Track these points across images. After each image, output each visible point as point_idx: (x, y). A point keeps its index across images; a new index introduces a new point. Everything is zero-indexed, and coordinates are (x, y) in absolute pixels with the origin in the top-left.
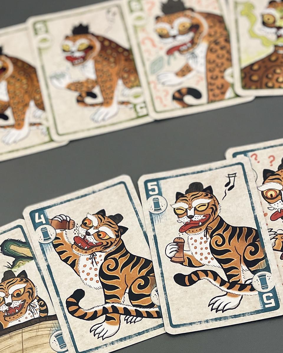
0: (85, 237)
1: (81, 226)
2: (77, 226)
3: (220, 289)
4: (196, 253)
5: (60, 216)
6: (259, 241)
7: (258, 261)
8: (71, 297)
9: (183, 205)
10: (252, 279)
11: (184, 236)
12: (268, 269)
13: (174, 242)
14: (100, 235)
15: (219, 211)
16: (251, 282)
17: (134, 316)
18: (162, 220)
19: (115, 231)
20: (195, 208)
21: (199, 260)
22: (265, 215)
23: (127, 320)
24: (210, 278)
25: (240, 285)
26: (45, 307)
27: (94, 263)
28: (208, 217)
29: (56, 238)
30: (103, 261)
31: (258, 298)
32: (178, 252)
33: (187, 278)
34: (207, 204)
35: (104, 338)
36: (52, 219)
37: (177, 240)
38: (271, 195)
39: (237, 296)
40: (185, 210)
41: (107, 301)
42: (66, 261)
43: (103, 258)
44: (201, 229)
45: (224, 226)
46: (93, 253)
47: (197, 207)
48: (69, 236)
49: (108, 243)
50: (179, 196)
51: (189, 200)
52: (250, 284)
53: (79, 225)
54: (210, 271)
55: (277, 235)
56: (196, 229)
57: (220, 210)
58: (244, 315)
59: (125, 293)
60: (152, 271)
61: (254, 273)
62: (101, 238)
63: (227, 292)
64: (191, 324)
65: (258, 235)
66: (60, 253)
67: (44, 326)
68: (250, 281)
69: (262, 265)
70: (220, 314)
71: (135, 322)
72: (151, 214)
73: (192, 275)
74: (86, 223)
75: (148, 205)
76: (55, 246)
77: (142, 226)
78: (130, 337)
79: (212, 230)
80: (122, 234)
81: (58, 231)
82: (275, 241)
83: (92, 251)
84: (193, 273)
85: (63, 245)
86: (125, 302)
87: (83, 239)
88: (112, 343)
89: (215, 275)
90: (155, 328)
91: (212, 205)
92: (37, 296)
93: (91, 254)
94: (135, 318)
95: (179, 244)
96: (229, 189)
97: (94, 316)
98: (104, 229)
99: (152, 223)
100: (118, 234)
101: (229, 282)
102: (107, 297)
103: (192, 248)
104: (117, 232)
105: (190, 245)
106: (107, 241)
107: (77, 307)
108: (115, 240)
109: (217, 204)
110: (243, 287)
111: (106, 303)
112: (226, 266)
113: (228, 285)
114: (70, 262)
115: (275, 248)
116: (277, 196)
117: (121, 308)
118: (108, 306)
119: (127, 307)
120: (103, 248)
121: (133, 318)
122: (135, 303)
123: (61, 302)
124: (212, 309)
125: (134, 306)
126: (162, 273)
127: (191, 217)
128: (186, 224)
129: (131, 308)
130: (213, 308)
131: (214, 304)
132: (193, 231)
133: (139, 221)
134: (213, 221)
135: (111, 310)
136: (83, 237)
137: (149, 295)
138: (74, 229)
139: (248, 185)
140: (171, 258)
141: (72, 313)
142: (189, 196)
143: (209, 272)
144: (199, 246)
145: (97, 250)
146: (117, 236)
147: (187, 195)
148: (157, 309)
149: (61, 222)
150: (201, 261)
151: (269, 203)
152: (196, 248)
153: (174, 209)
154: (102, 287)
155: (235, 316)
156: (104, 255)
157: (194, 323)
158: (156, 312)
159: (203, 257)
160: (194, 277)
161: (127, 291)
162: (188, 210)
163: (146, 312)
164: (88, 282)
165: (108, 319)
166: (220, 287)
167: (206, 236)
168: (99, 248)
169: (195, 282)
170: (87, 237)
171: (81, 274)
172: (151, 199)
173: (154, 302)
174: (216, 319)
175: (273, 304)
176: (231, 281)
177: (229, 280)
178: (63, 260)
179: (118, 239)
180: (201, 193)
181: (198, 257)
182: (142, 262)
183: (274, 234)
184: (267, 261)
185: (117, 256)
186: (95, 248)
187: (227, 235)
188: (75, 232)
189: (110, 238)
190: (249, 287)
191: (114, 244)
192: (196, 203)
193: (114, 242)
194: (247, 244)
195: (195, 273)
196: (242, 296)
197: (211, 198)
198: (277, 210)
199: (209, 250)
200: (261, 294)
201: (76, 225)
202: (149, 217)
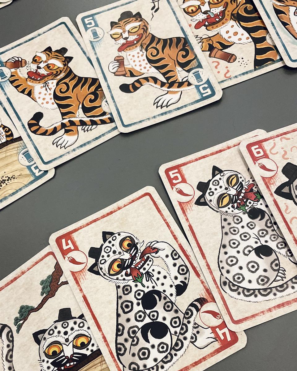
0: (37, 70)
1: (32, 62)
2: (29, 63)
3: (161, 89)
4: (136, 65)
5: (12, 58)
6: (188, 46)
7: (190, 62)
8: (32, 119)
9: (118, 31)
10: (187, 76)
11: (123, 54)
12: (200, 66)
13: (115, 60)
14: (50, 67)
15: (149, 30)
16: (188, 79)
17: (89, 125)
18: (102, 45)
19: (62, 61)
20: (128, 31)
21: (139, 70)
22: (190, 26)
23: (84, 129)
24: (151, 82)
25: (178, 84)
26: (10, 132)
27: (48, 90)
28: (141, 36)
29: (12, 76)
30: (55, 86)
31: (195, 90)
32: (120, 67)
33: (131, 86)
34: (138, 27)
35: (66, 147)
36: (6, 62)
37: (117, 58)
38: (192, 10)
39: (177, 92)
40: (120, 34)
41: (63, 117)
42: (23, 92)
43: (55, 84)
44: (136, 47)
45: (156, 40)
46: (45, 82)
47: (130, 30)
48: (23, 73)
49: (57, 72)
50: (113, 24)
51: (122, 26)
52: (187, 81)
53: (30, 62)
54: (151, 77)
55: (202, 40)
56: (132, 47)
57: (151, 28)
58: (185, 106)
59: (79, 108)
60: (100, 86)
61: (188, 71)
62: (51, 69)
63: (168, 91)
64: (141, 122)
65: (186, 41)
66: (16, 87)
67: (11, 147)
68: (186, 78)
69: (194, 63)
70: (165, 109)
71: (91, 130)
72: (91, 42)
73: (135, 83)
74: (36, 60)
75: (88, 36)
76: (12, 82)
77: (85, 53)
78: (89, 143)
79: (146, 45)
80: (68, 62)
81: (13, 70)
82: (202, 44)
83: (45, 80)
84: (136, 81)
85: (18, 80)
86: (80, 115)
87: (35, 72)
88: (74, 150)
89: (155, 80)
90: (109, 132)
91: (143, 26)
92: (2, 124)
93: (44, 83)
94: (91, 126)
95: (120, 61)
96: (155, 11)
97: (55, 131)
98: (52, 61)
99: (93, 48)
100: (65, 63)
101: (168, 83)
102: (63, 114)
103: (131, 62)
104: (64, 62)
105: (129, 60)
106: (57, 70)
107: (38, 127)
108: (64, 68)
109: (147, 25)
110: (181, 84)
111: (63, 119)
112: (163, 71)
113: (167, 85)
114: (26, 92)
115: (203, 49)
116: (197, 10)
117: (77, 121)
118: (65, 121)
119: (82, 119)
120: (54, 77)
121: (89, 127)
122: (89, 114)
123: (23, 125)
124: (157, 107)
125: (88, 117)
126: (109, 86)
127: (126, 39)
128: (123, 44)
129: (86, 119)
130: (158, 105)
131: (158, 102)
132: (130, 49)
133: (81, 49)
134: (146, 38)
135: (68, 124)
136: (35, 71)
137: (100, 106)
138: (26, 66)
139: (171, 6)
140: (114, 73)
141: (35, 132)
142: (122, 23)
143: (149, 78)
144: (137, 60)
145: (48, 79)
146: (65, 65)
147: (120, 23)
148: (109, 116)
149: (14, 63)
150: (141, 71)
151: (191, 16)
152: (134, 61)
153: (111, 35)
154: (57, 107)
155: (178, 109)
156: (55, 82)
157: (143, 121)
158: (109, 118)
159: (142, 67)
160: (137, 85)
161: (81, 106)
162: (123, 34)
163: (100, 120)
164: (45, 105)
165: (67, 131)
166: (161, 88)
167: (142, 51)
168: (50, 77)
169: (138, 88)
170: (39, 70)
171: (38, 100)
172: (89, 31)
173: (106, 111)
174: (162, 114)
175: (210, 93)
176: (169, 82)
177: (168, 81)
178: (20, 92)
179: (66, 67)
180: (131, 19)
181: (138, 68)
182: (90, 81)
183: (200, 39)
184: (198, 60)
185: (67, 80)
186: (47, 78)
187: (159, 47)
188: (28, 68)
189: (59, 67)
190: (186, 83)
191: (63, 72)
192: (128, 27)
193: (63, 70)
194: (178, 50)
195: (138, 81)
196: (182, 92)
197: (141, 21)
198: (199, 21)
199: (146, 61)
200: (197, 87)
201: (27, 63)
202: (90, 45)
